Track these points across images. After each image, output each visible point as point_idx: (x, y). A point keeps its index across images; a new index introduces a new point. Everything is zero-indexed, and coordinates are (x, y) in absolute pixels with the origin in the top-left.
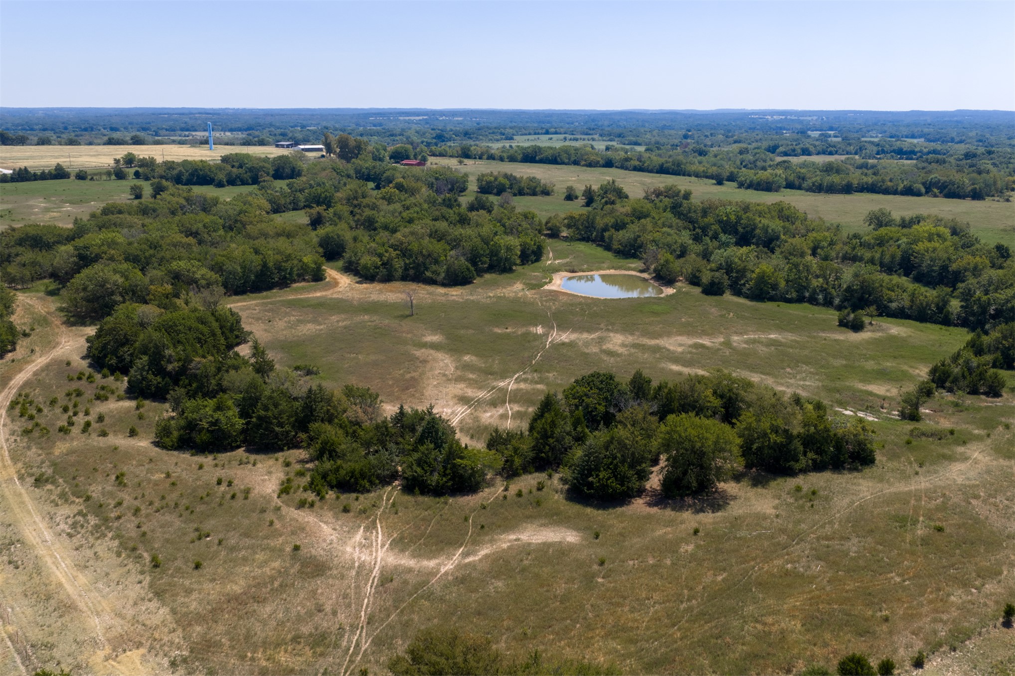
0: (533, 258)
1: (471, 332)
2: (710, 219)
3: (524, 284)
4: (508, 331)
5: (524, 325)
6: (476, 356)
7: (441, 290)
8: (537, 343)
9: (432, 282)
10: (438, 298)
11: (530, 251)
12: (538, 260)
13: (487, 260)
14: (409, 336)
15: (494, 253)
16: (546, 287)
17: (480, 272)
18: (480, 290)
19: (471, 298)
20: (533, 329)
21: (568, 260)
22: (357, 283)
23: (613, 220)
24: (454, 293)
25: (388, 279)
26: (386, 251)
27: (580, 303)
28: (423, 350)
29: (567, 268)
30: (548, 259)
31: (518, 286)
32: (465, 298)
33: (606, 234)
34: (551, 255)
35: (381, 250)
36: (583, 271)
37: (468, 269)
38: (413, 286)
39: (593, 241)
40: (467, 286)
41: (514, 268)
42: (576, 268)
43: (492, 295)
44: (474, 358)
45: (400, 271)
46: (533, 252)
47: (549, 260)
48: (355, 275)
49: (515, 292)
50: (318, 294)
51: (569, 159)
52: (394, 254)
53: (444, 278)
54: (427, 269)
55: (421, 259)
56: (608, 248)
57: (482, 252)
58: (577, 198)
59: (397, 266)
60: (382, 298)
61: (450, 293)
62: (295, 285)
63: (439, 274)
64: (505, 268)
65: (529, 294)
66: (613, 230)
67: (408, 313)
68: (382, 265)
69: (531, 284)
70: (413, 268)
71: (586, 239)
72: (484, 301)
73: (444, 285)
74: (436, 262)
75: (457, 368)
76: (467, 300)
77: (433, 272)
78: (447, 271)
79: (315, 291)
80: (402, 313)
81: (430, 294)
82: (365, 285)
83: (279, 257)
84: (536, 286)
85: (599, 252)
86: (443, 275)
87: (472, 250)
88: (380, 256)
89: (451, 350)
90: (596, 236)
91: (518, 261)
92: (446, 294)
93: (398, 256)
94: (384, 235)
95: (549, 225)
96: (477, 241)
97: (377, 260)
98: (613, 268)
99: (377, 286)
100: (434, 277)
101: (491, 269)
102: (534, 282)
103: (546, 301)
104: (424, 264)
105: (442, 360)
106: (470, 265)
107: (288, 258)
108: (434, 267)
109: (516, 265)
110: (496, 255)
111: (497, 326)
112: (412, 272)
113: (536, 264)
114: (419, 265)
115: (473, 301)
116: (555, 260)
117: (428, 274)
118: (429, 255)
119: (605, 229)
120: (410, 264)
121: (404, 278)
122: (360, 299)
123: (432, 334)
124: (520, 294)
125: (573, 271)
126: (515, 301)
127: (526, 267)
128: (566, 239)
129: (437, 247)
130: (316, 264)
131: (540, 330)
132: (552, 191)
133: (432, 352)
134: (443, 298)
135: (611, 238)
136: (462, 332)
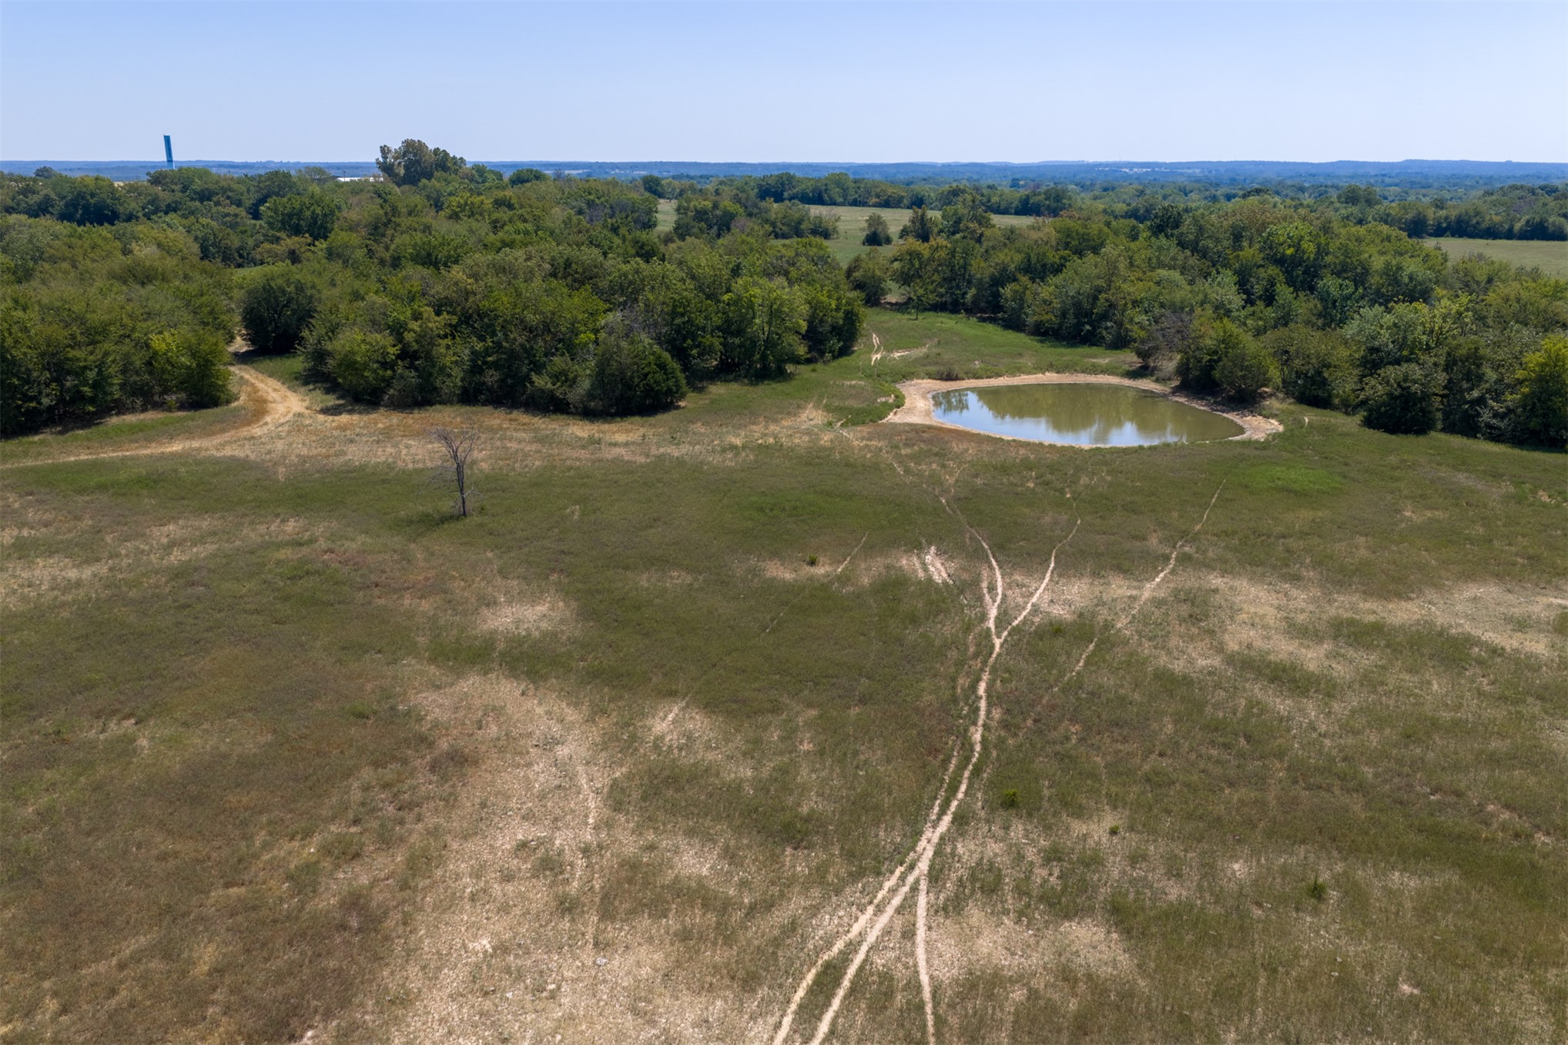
0: (835, 343)
1: (678, 578)
2: (1250, 252)
3: (828, 409)
4: (820, 570)
5: (870, 550)
6: (710, 706)
7: (580, 430)
8: (947, 629)
9: (553, 405)
10: (567, 452)
11: (827, 328)
12: (845, 351)
13: (717, 343)
14: (425, 605)
15: (732, 327)
16: (892, 418)
17: (699, 379)
18: (699, 428)
19: (675, 452)
20: (908, 563)
21: (924, 350)
22: (326, 411)
23: (1018, 258)
24: (621, 438)
25: (422, 397)
26: (417, 316)
27: (1027, 465)
28: (470, 683)
29: (933, 369)
30: (870, 349)
31: (812, 416)
32: (654, 451)
33: (1007, 291)
34: (876, 340)
35: (403, 314)
36: (976, 376)
37: (662, 366)
38: (495, 418)
39: (970, 311)
40: (662, 418)
41: (790, 368)
42: (957, 369)
43: (738, 442)
44: (699, 723)
45: (457, 373)
46: (836, 330)
47: (873, 351)
48: (328, 391)
49: (808, 432)
50: (176, 447)
51: (845, 197)
52: (436, 323)
53: (591, 395)
54: (538, 368)
55: (519, 338)
56: (1014, 323)
57: (700, 321)
58: (888, 241)
59: (448, 360)
60: (383, 454)
61: (608, 438)
62: (114, 420)
63: (573, 382)
64: (765, 367)
65: (855, 437)
66: (1024, 279)
67: (447, 505)
68: (403, 355)
69: (850, 410)
70: (496, 365)
71: (952, 306)
72: (715, 460)
73: (589, 414)
74: (570, 347)
75: (616, 798)
76: (661, 458)
77: (556, 377)
78: (601, 377)
79: (172, 438)
80: (428, 508)
81: (541, 440)
82: (344, 418)
83: (60, 334)
84: (868, 415)
85: (994, 333)
86: (586, 384)
87: (674, 314)
88: (397, 330)
89: (594, 676)
90: (976, 298)
91: (802, 350)
92: (594, 442)
93: (453, 331)
94: (415, 275)
95: (857, 274)
96: (687, 290)
97: (383, 340)
98: (1051, 367)
99: (383, 419)
100: (559, 391)
101: (727, 370)
102: (851, 403)
103: (916, 458)
104: (529, 352)
105: (549, 744)
106: (666, 356)
107: (94, 335)
108: (559, 362)
109: (797, 361)
110: (739, 332)
111: (775, 554)
112: (491, 377)
113: (844, 361)
114: (512, 355)
115: (680, 462)
116: (889, 350)
117: (541, 382)
118: (547, 328)
119: (1002, 278)
120: (487, 352)
121: (470, 396)
122: (304, 459)
123: (522, 597)
124: (826, 438)
125: (949, 377)
126: (815, 459)
127: (819, 366)
128: (900, 308)
129: (572, 305)
130: (193, 355)
131: (936, 567)
132: (835, 230)
133: (506, 691)
134: (583, 454)
135: (1020, 298)
136: (644, 580)
